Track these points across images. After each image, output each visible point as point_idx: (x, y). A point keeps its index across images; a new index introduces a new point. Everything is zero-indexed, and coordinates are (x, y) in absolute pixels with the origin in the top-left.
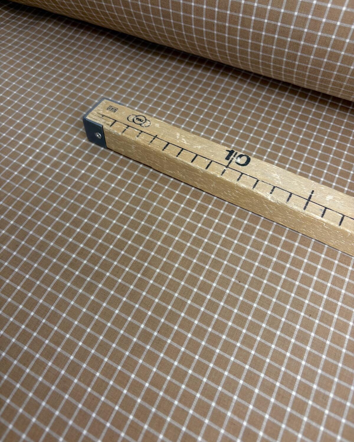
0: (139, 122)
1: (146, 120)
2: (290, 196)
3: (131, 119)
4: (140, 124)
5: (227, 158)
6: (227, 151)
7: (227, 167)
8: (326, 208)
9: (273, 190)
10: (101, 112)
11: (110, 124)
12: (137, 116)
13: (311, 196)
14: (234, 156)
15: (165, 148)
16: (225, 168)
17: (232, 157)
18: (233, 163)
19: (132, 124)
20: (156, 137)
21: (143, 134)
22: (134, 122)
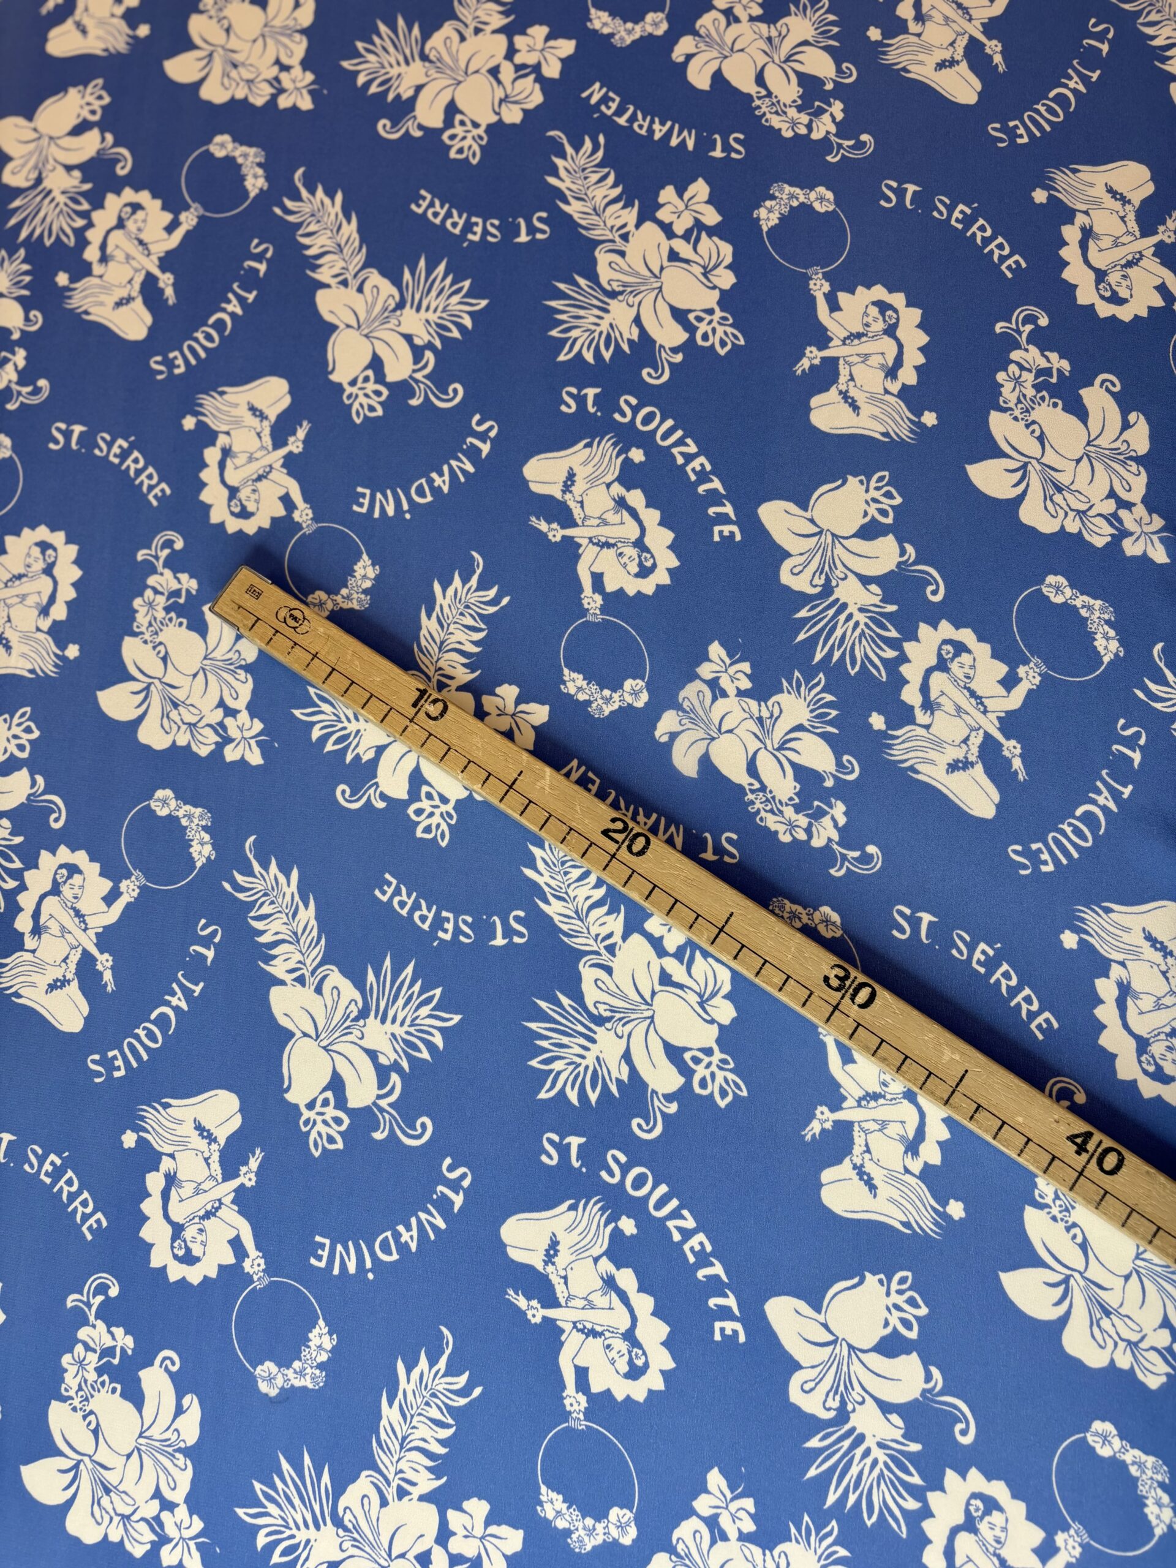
0: (292, 623)
2: (487, 779)
3: (281, 617)
4: (295, 628)
5: (415, 705)
6: (417, 689)
7: (411, 721)
8: (530, 802)
9: (466, 767)
10: (236, 599)
11: (250, 625)
12: (292, 610)
13: (516, 780)
14: (426, 701)
16: (407, 722)
17: (422, 701)
18: (422, 715)
19: (282, 627)
20: (315, 656)
21: (297, 649)
22: (285, 622)
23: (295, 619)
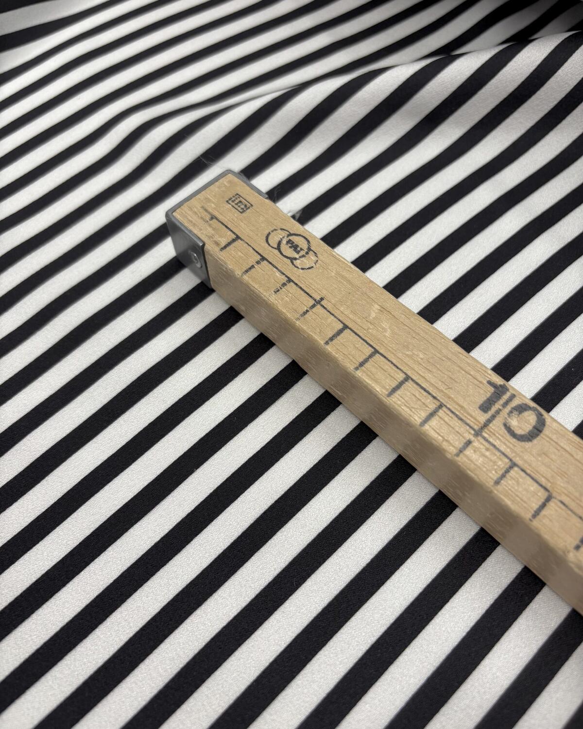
0: (291, 253)
1: (309, 249)
3: (274, 241)
4: (292, 260)
5: (485, 407)
6: (490, 383)
7: (478, 433)
10: (211, 207)
11: (223, 244)
12: (290, 235)
14: (506, 404)
15: (331, 339)
16: (472, 438)
17: (497, 406)
18: (497, 425)
19: (272, 254)
20: (319, 302)
21: (291, 287)
22: (279, 248)
23: (295, 247)
